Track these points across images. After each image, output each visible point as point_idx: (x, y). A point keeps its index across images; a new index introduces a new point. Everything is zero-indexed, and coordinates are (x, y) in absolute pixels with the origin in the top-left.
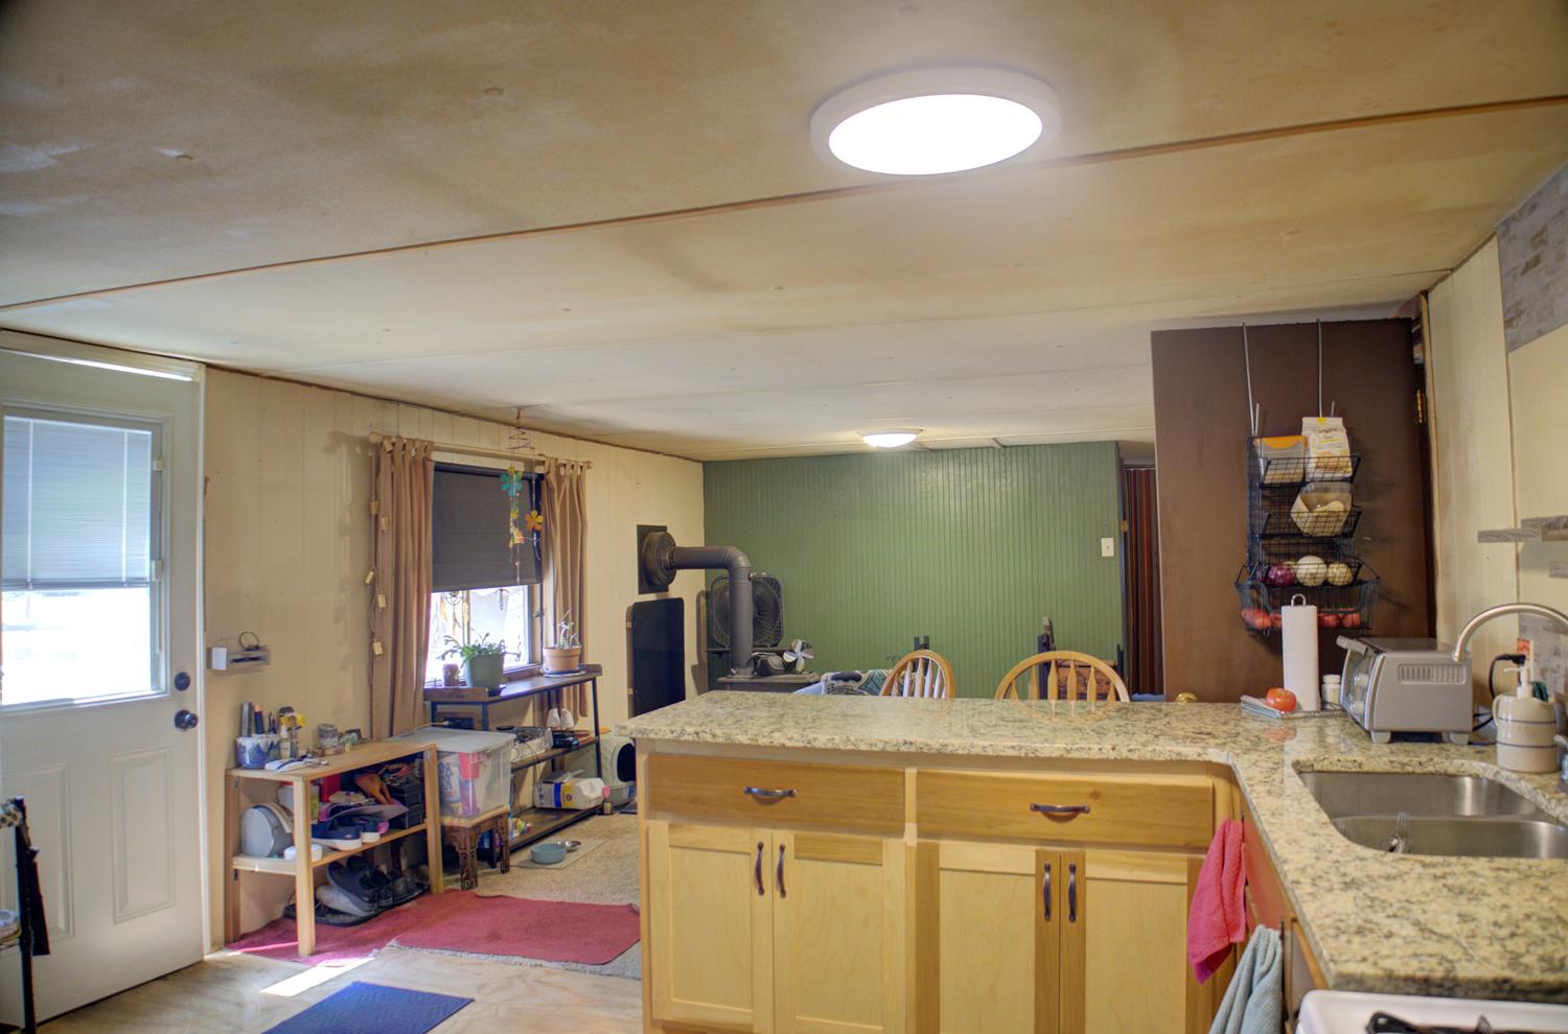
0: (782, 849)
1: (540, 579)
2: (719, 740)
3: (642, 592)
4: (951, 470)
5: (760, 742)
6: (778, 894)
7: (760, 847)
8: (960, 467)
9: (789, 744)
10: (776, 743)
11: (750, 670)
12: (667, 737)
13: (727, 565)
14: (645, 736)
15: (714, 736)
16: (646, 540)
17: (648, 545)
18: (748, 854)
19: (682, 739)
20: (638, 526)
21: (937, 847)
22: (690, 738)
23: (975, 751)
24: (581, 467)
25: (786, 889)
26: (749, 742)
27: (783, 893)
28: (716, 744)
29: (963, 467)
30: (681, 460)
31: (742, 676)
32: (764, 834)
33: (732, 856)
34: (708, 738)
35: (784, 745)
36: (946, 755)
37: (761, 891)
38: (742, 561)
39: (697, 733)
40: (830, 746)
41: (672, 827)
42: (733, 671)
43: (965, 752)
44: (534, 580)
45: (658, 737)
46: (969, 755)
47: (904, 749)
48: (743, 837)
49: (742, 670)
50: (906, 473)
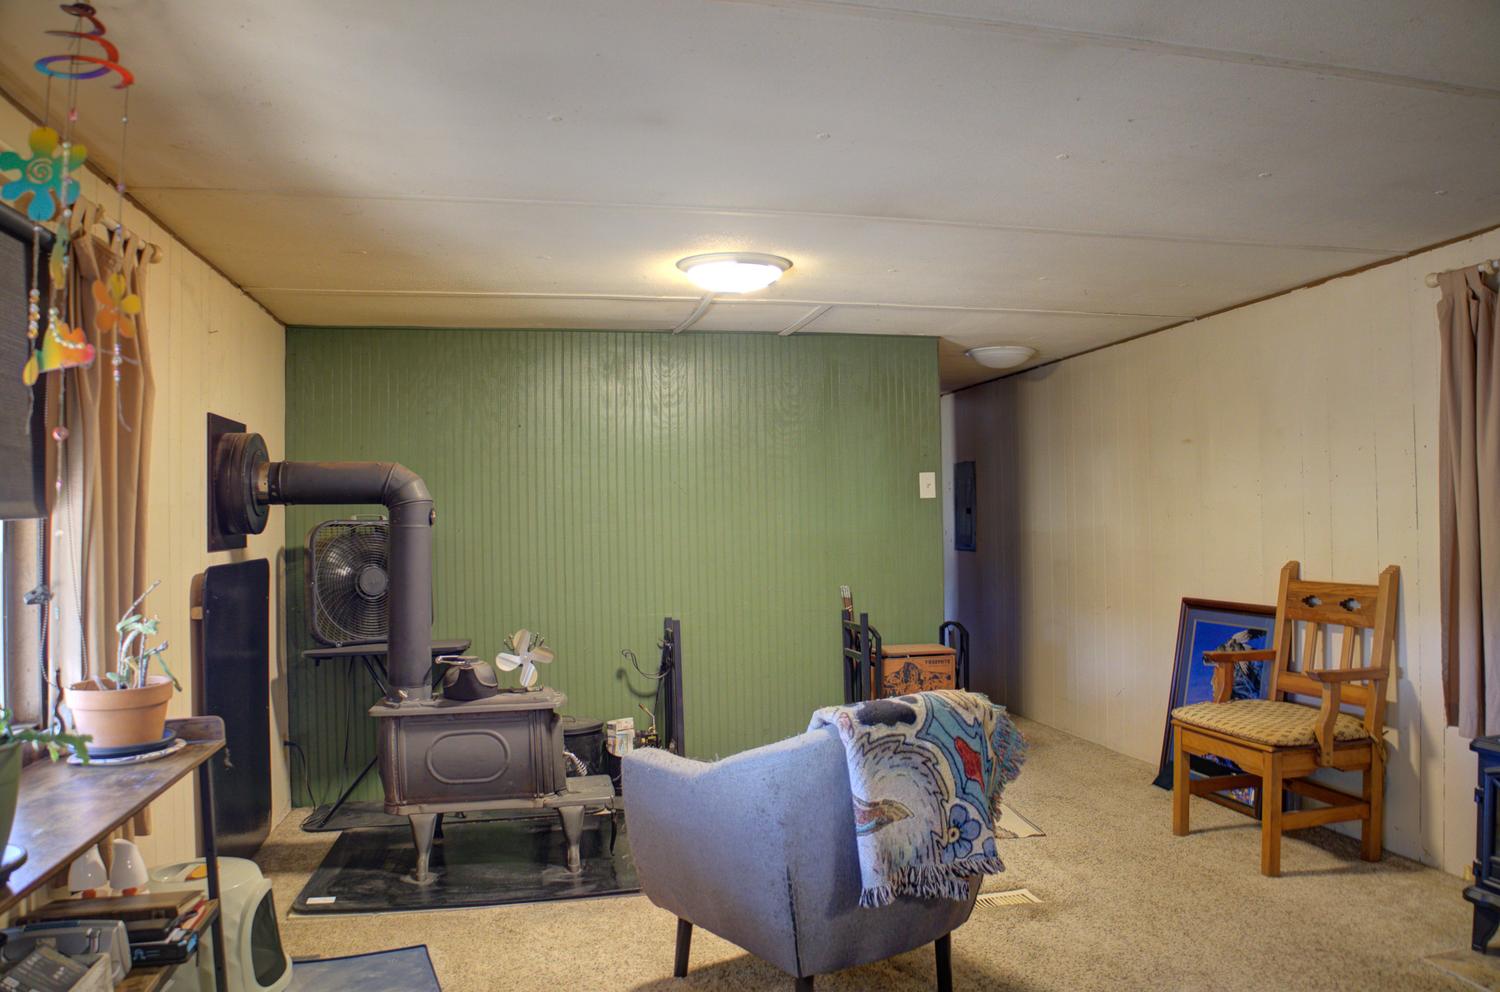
1: (43, 504)
3: (213, 547)
11: (428, 688)
13: (390, 497)
16: (221, 446)
17: (226, 454)
20: (209, 414)
24: (140, 253)
30: (262, 312)
31: (416, 701)
38: (418, 490)
42: (403, 693)
44: (30, 506)
49: (417, 691)
50: (637, 366)
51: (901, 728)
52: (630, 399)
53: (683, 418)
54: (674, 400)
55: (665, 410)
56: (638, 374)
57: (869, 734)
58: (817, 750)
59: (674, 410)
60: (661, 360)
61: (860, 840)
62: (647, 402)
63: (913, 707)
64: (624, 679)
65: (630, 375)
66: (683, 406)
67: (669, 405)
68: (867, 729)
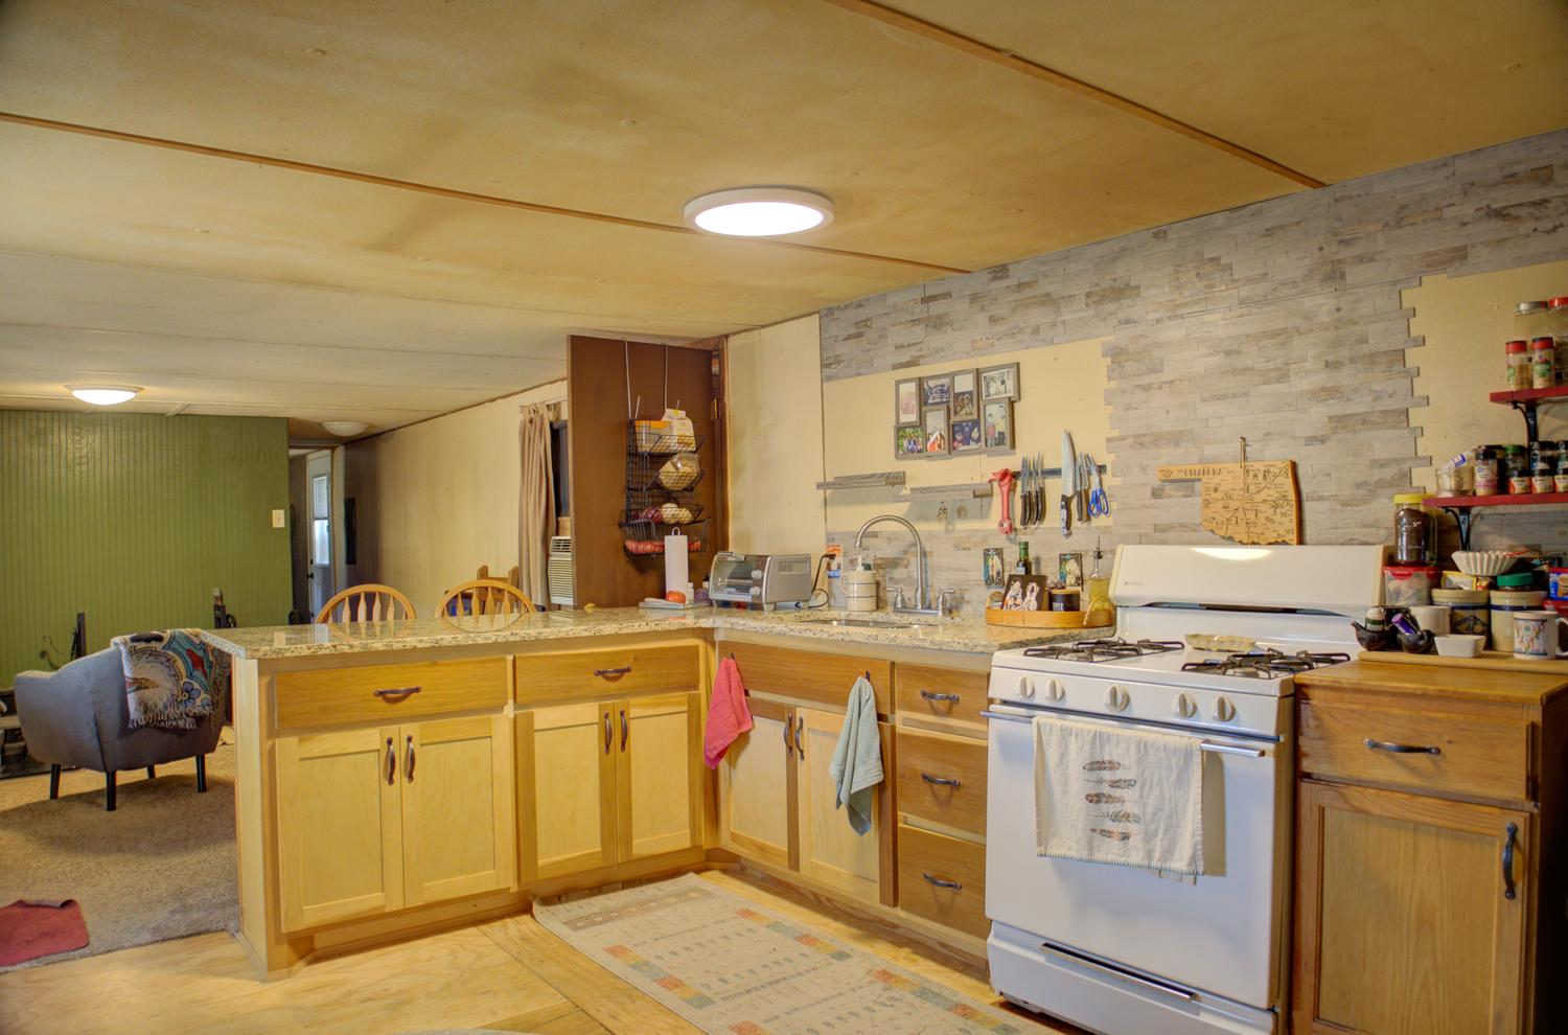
0: (410, 739)
2: (356, 650)
4: (111, 434)
5: (394, 648)
6: (405, 780)
7: (390, 742)
8: (121, 431)
9: (419, 646)
10: (408, 646)
12: (303, 654)
14: (280, 656)
15: (351, 646)
18: (378, 751)
19: (320, 653)
21: (533, 713)
22: (328, 651)
23: (561, 635)
25: (414, 774)
26: (384, 648)
27: (411, 777)
28: (354, 654)
29: (125, 433)
32: (391, 731)
33: (359, 756)
34: (346, 649)
35: (415, 647)
36: (542, 640)
37: (391, 781)
39: (335, 646)
40: (454, 643)
41: (301, 741)
43: (554, 637)
45: (294, 654)
46: (557, 639)
47: (511, 639)
48: (372, 738)
50: (56, 435)
51: (154, 644)
52: (49, 460)
53: (91, 474)
54: (84, 460)
55: (78, 468)
56: (56, 441)
57: (135, 647)
58: (109, 656)
59: (84, 468)
60: (74, 432)
61: (129, 696)
62: (63, 461)
63: (164, 635)
64: (46, 659)
65: (50, 443)
66: (91, 465)
67: (80, 464)
68: (135, 644)
